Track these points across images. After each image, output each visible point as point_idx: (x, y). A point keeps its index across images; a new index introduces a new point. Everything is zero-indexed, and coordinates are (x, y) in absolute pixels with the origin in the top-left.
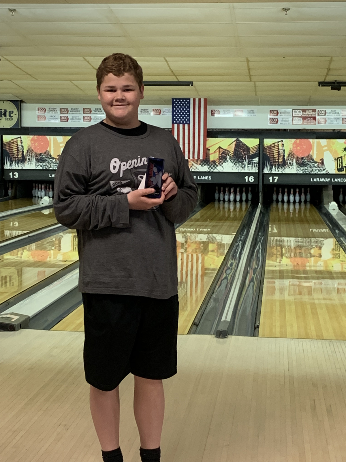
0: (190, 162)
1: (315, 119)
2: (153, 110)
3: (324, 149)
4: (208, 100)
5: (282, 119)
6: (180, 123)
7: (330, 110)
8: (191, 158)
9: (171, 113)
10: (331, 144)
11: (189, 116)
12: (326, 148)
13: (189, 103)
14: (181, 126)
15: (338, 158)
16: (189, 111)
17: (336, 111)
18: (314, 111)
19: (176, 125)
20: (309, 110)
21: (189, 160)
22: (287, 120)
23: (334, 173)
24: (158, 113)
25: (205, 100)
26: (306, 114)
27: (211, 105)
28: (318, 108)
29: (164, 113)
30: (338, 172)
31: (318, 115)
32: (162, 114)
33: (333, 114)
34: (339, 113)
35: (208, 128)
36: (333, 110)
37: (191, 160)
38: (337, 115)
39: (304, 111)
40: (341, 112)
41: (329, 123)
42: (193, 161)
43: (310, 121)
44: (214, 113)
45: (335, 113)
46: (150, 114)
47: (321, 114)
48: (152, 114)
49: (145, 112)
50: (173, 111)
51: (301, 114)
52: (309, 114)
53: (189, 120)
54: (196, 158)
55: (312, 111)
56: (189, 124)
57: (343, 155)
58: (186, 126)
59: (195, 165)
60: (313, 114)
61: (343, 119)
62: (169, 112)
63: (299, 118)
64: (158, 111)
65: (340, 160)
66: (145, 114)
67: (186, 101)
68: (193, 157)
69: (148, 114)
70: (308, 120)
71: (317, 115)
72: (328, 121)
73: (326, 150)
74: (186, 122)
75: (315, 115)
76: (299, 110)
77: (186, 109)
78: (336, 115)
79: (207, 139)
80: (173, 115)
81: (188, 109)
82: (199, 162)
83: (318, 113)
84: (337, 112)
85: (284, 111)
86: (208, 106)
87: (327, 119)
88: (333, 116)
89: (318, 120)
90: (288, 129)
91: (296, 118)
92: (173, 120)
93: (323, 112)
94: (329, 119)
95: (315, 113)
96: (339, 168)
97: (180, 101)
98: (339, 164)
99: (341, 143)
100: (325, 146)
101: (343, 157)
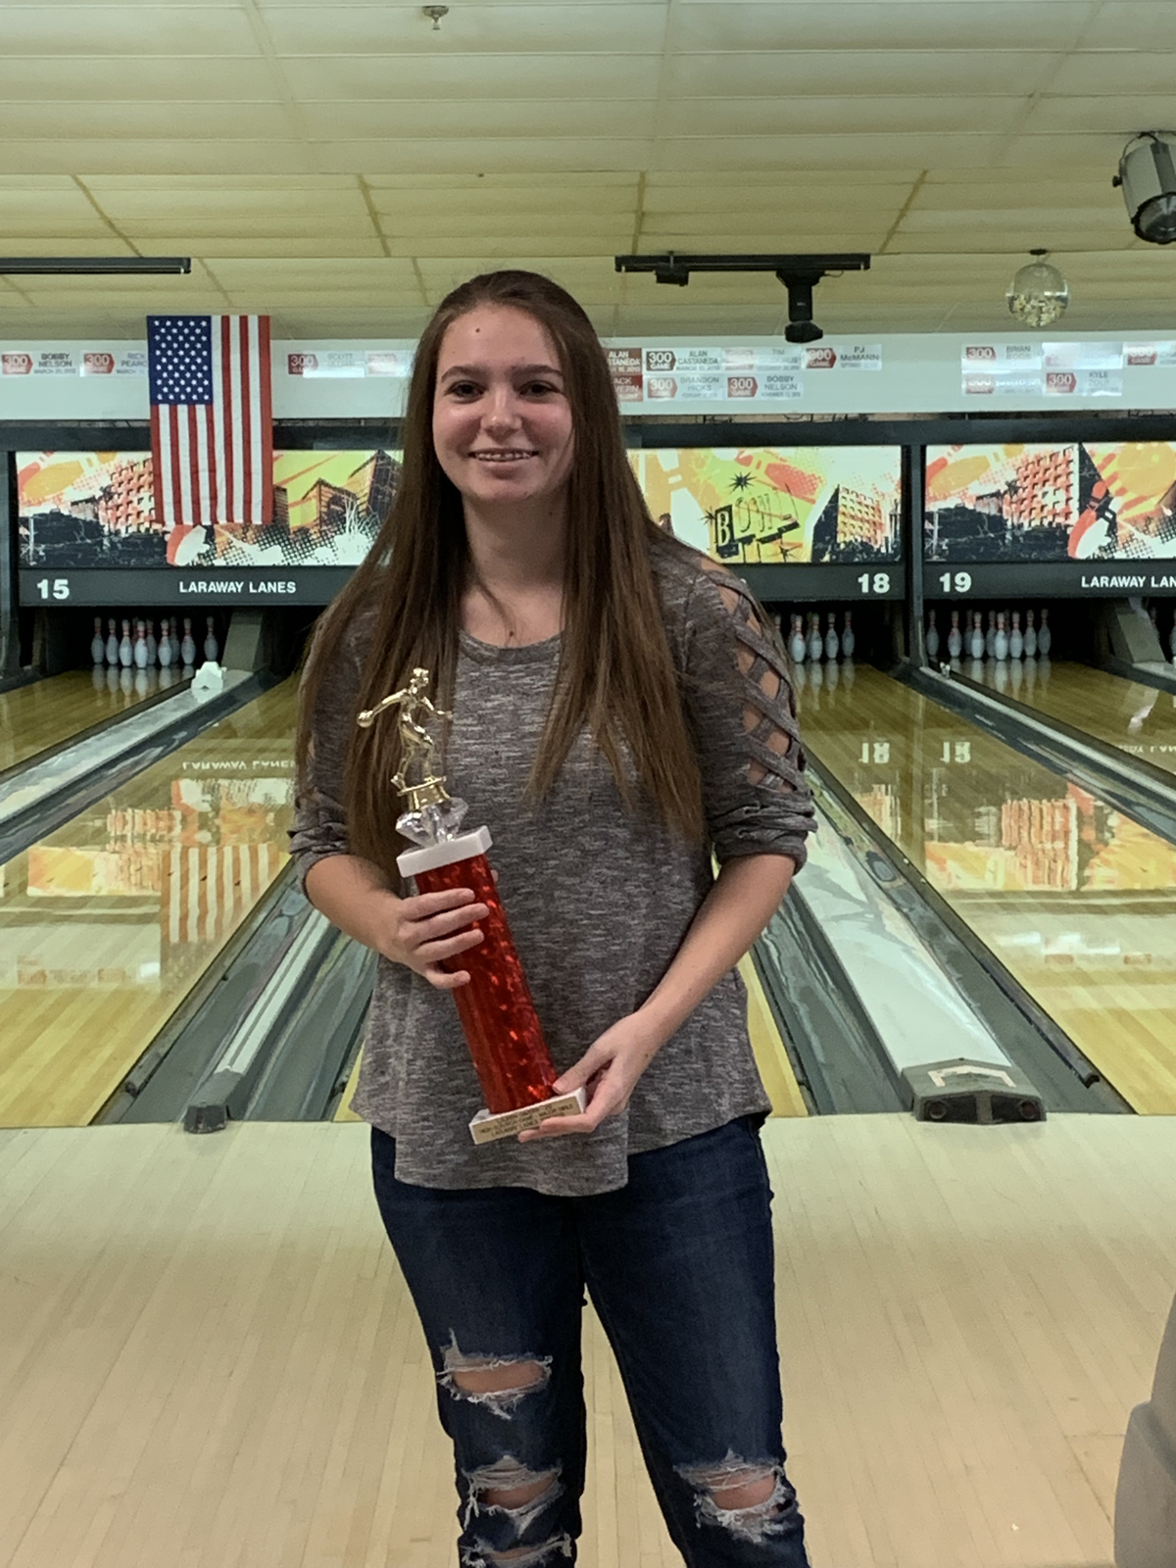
0: (221, 535)
1: (637, 380)
2: (86, 359)
3: (672, 480)
4: (271, 321)
6: (177, 401)
7: (689, 350)
8: (222, 520)
9: (146, 369)
10: (694, 467)
11: (208, 375)
12: (678, 478)
13: (207, 331)
14: (183, 410)
15: (717, 512)
16: (208, 361)
17: (705, 353)
19: (164, 409)
21: (216, 527)
24: (105, 369)
25: (264, 322)
27: (287, 339)
28: (647, 344)
29: (125, 367)
31: (649, 369)
32: (118, 371)
33: (698, 365)
34: (716, 361)
35: (274, 416)
36: (697, 350)
37: (225, 528)
38: (709, 369)
40: (724, 355)
41: (685, 395)
42: (232, 531)
44: (300, 366)
45: (705, 361)
46: (74, 371)
47: (658, 366)
48: (83, 370)
49: (58, 364)
50: (153, 361)
53: (209, 390)
54: (239, 519)
56: (209, 404)
57: (733, 502)
58: (201, 410)
59: (237, 543)
61: (730, 379)
62: (140, 364)
64: (102, 360)
65: (723, 519)
66: (58, 371)
67: (198, 325)
68: (230, 518)
69: (67, 371)
71: (644, 366)
72: (681, 389)
73: (678, 486)
74: (200, 396)
75: (637, 369)
77: (199, 352)
78: (706, 366)
79: (276, 453)
80: (154, 376)
81: (205, 353)
82: (250, 534)
83: (648, 362)
84: (709, 356)
86: (275, 345)
88: (697, 372)
89: (649, 385)
92: (154, 390)
93: (664, 357)
94: (684, 380)
95: (637, 362)
96: (721, 544)
97: (177, 327)
98: (724, 532)
99: (725, 459)
100: (673, 473)
101: (734, 509)
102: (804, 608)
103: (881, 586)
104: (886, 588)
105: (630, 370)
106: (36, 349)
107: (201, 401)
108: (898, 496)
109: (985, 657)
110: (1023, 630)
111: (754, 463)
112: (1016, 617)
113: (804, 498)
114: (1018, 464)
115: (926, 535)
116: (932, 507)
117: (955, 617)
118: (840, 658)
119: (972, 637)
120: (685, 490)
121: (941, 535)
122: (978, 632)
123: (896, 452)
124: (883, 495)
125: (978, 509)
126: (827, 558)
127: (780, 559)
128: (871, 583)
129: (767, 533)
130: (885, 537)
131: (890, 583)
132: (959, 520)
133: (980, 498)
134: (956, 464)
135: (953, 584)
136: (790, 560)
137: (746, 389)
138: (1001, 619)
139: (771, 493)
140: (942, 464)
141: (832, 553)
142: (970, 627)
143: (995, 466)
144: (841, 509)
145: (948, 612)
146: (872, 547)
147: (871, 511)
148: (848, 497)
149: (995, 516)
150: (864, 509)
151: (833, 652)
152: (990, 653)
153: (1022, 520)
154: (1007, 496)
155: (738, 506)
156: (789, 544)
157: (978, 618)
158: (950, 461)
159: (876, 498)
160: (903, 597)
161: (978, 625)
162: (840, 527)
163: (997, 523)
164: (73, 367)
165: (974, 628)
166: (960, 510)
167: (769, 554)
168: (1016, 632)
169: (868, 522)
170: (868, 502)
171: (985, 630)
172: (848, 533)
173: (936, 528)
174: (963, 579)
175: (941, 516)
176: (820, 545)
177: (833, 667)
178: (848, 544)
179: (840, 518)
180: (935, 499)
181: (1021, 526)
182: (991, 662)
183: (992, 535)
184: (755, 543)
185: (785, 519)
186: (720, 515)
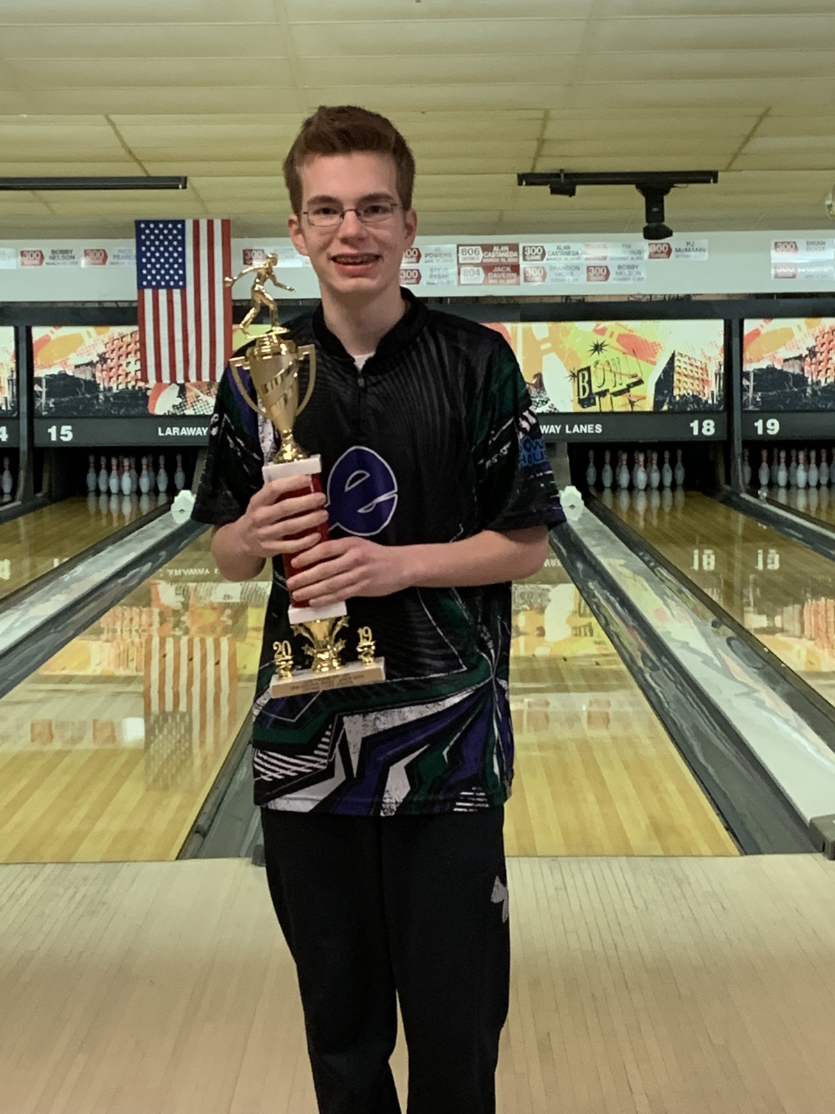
0: (191, 391)
1: (515, 268)
2: (86, 253)
3: (543, 347)
4: (232, 225)
5: (431, 270)
6: (159, 286)
7: (556, 245)
8: (193, 379)
9: (135, 261)
10: (560, 336)
11: (183, 266)
12: (548, 345)
13: (182, 232)
14: (163, 293)
15: (579, 371)
16: (182, 255)
17: (569, 248)
18: (514, 247)
19: (148, 293)
20: (500, 246)
21: (187, 385)
22: (445, 273)
23: (571, 410)
24: (101, 261)
25: (226, 224)
26: (492, 258)
27: (244, 237)
28: (523, 241)
29: (116, 260)
30: (579, 409)
31: (524, 259)
32: (112, 263)
33: (563, 257)
34: (577, 253)
35: (234, 298)
36: (563, 245)
37: (194, 385)
38: (572, 259)
39: (487, 248)
40: (584, 249)
41: (553, 280)
42: (199, 387)
43: (503, 275)
44: (251, 259)
45: (568, 254)
46: (77, 263)
47: (532, 258)
48: (83, 262)
49: (64, 258)
50: (140, 255)
51: (480, 256)
52: (500, 258)
53: (183, 278)
54: (206, 378)
55: (507, 248)
56: (183, 289)
57: (591, 363)
58: (177, 293)
59: (203, 396)
60: (510, 257)
61: (588, 268)
62: (128, 257)
63: (476, 269)
64: (98, 254)
65: (584, 378)
66: (64, 264)
68: (199, 377)
69: (71, 263)
70: (500, 272)
71: (521, 257)
72: (550, 275)
73: (548, 351)
74: (176, 282)
75: (515, 260)
76: (474, 248)
77: (175, 248)
78: (569, 257)
80: (140, 266)
81: (180, 249)
83: (524, 255)
84: (572, 249)
85: (436, 250)
86: (234, 241)
87: (547, 270)
88: (561, 262)
89: (525, 272)
90: (447, 298)
91: (469, 268)
92: (141, 278)
93: (536, 250)
94: (552, 268)
95: (515, 254)
96: (582, 397)
97: (158, 228)
98: (584, 387)
99: (585, 330)
100: (545, 341)
101: (592, 369)
102: (645, 447)
103: (708, 430)
104: (712, 431)
105: (509, 260)
106: (46, 246)
107: (177, 286)
108: (721, 359)
109: (788, 486)
110: (818, 464)
111: (608, 333)
112: (813, 454)
113: (647, 361)
114: (817, 333)
115: (744, 390)
116: (748, 367)
117: (765, 454)
118: (674, 486)
119: (778, 469)
120: (553, 355)
121: (755, 390)
122: (783, 465)
123: (719, 325)
124: (710, 358)
125: (785, 369)
126: (665, 408)
127: (629, 408)
128: (701, 427)
129: (619, 388)
130: (711, 391)
131: (715, 427)
132: (769, 378)
133: (786, 360)
134: (768, 334)
135: (765, 428)
136: (636, 409)
137: (600, 275)
138: (802, 456)
139: (621, 356)
140: (756, 333)
141: (670, 403)
142: (775, 462)
143: (798, 335)
144: (677, 369)
145: (760, 450)
146: (700, 399)
147: (700, 371)
148: (683, 359)
149: (798, 375)
150: (695, 369)
151: (668, 481)
152: (792, 482)
153: (819, 378)
154: (808, 359)
155: (595, 366)
156: (635, 397)
157: (783, 454)
158: (763, 331)
159: (704, 360)
160: (724, 437)
161: (783, 460)
162: (676, 383)
163: (800, 380)
164: (76, 259)
165: (779, 463)
166: (771, 370)
167: (620, 405)
168: (813, 465)
169: (698, 379)
170: (698, 364)
171: (788, 464)
172: (683, 387)
173: (751, 384)
174: (773, 424)
175: (755, 375)
176: (661, 398)
177: (668, 493)
178: (682, 397)
179: (676, 377)
180: (751, 361)
181: (818, 383)
182: (793, 490)
183: (796, 390)
184: (608, 396)
185: (634, 376)
186: (581, 375)
